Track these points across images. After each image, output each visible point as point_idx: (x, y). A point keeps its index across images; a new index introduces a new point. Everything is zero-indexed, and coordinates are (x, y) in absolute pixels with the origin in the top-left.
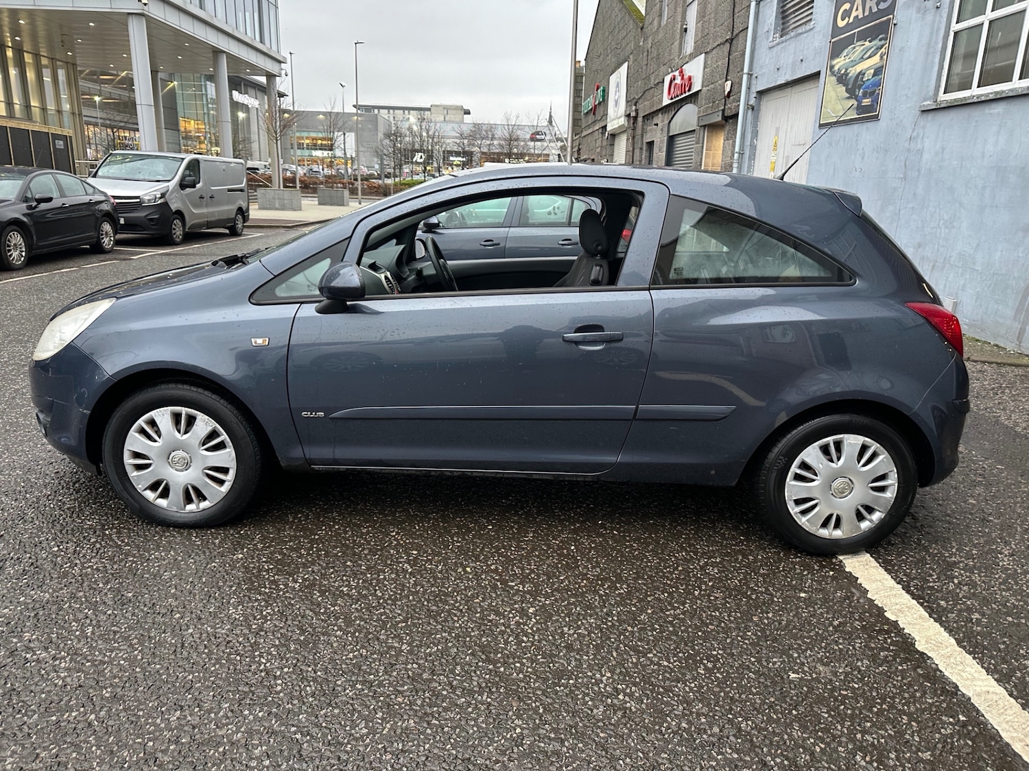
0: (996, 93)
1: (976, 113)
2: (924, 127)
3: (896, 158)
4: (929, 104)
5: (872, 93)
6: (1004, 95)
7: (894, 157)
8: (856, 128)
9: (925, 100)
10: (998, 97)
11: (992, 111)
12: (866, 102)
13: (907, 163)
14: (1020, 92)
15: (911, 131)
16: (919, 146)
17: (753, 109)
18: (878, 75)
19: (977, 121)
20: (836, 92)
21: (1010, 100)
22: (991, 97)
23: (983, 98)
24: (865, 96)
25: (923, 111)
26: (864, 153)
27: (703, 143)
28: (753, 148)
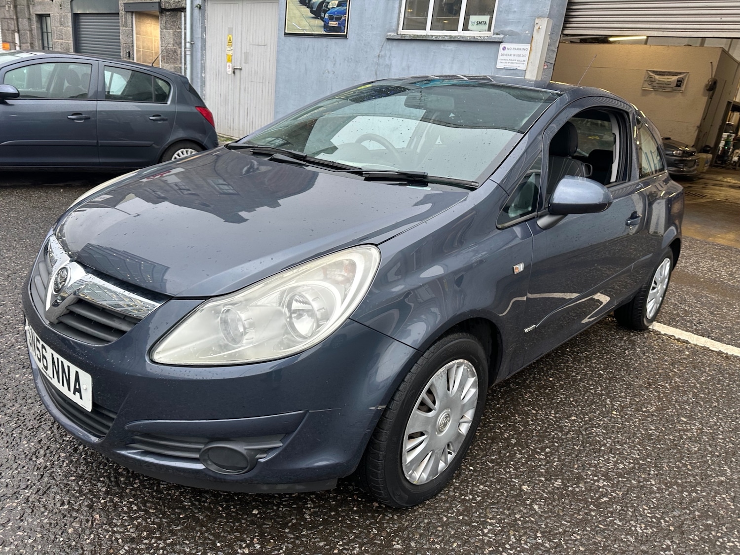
0: (450, 36)
1: (433, 47)
2: (390, 50)
3: (367, 68)
4: (392, 34)
5: (338, 19)
6: (456, 39)
7: (365, 67)
8: (324, 41)
9: (389, 31)
10: (452, 39)
11: (446, 48)
12: (333, 24)
13: (378, 73)
14: (468, 39)
15: (378, 51)
16: (387, 62)
17: (200, 8)
18: (343, 6)
19: (434, 53)
20: (300, 11)
21: (460, 43)
22: (446, 38)
23: (440, 38)
24: (331, 18)
25: (388, 39)
26: (335, 61)
27: (132, 27)
28: (204, 41)
